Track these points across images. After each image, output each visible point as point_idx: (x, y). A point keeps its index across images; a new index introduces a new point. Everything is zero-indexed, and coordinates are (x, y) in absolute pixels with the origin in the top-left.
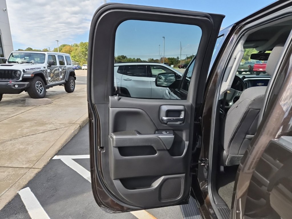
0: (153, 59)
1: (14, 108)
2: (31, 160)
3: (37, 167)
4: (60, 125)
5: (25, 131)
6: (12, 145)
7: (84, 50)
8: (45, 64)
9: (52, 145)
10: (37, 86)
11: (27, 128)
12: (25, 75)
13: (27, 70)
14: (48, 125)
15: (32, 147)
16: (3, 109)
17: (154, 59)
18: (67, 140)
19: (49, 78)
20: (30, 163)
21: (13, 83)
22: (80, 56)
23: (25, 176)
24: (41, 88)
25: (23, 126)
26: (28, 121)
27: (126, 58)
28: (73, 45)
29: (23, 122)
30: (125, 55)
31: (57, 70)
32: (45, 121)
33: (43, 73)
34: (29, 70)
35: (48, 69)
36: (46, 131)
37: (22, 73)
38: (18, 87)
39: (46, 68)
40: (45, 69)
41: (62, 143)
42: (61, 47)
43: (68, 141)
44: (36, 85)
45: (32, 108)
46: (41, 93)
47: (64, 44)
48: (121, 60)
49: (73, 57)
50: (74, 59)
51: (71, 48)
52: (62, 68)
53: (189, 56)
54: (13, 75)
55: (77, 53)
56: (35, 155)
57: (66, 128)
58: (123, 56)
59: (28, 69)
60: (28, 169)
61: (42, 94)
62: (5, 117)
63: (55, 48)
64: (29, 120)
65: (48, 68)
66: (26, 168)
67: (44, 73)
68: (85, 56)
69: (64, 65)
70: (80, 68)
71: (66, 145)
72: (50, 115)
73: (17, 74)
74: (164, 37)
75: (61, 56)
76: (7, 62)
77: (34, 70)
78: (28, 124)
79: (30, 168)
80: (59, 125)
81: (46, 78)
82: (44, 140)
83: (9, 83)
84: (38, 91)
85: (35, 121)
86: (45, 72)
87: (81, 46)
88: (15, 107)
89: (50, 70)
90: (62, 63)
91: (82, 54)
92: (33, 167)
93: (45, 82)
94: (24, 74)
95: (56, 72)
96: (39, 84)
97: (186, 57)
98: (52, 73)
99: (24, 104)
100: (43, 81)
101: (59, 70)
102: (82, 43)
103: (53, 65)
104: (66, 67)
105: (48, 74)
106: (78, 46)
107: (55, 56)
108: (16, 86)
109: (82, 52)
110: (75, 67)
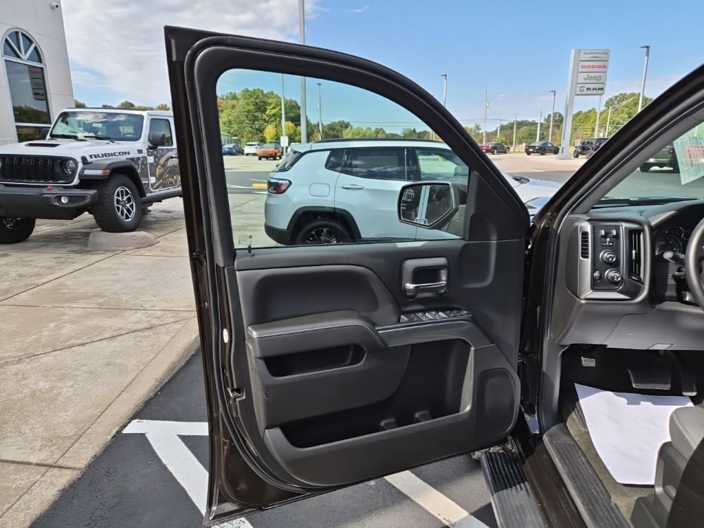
0: (414, 130)
1: (57, 255)
2: (58, 437)
3: (69, 464)
4: (163, 313)
5: (67, 330)
6: (20, 377)
7: (251, 107)
8: (143, 143)
9: (130, 383)
10: (118, 200)
11: (73, 322)
12: (87, 172)
13: (94, 159)
14: (132, 312)
15: (72, 386)
16: (30, 259)
17: (418, 131)
18: (174, 364)
19: (153, 180)
20: (54, 445)
21: (56, 191)
22: (242, 122)
23: (26, 497)
24: (128, 205)
25: (63, 314)
26: (79, 298)
27: (349, 127)
28: (227, 97)
29: (67, 301)
30: (346, 121)
31: (172, 158)
32: (127, 301)
33: (136, 167)
34: (99, 158)
35: (149, 155)
36: (122, 332)
37: (80, 165)
38: (69, 201)
39: (145, 153)
40: (140, 155)
41: (157, 377)
43: (178, 368)
44: (116, 197)
45: (103, 256)
46: (127, 217)
48: (337, 132)
49: (225, 123)
50: (228, 129)
51: (221, 103)
53: (505, 123)
54: (58, 170)
55: (235, 115)
56: (73, 415)
57: (178, 326)
58: (343, 122)
59: (95, 157)
60: (43, 469)
61: (130, 220)
62: (26, 285)
64: (85, 297)
65: (148, 152)
66: (37, 465)
67: (138, 165)
68: (253, 123)
70: (241, 152)
71: (169, 381)
72: (142, 279)
73: (67, 169)
74: (446, 76)
76: (47, 137)
77: (111, 157)
78: (79, 308)
79: (51, 466)
80: (159, 313)
81: (142, 179)
82: (109, 365)
83: (45, 191)
84: (119, 214)
85: (101, 300)
86: (140, 162)
87: (245, 99)
88: (62, 253)
89: (156, 157)
91: (247, 117)
92: (59, 463)
93: (140, 190)
94: (83, 169)
95: (171, 163)
96: (122, 195)
97: (498, 125)
98: (159, 166)
99: (86, 245)
100: (133, 186)
102: (247, 91)
103: (163, 144)
105: (150, 168)
106: (238, 99)
107: (168, 121)
108: (64, 200)
109: (246, 113)
110: (227, 149)
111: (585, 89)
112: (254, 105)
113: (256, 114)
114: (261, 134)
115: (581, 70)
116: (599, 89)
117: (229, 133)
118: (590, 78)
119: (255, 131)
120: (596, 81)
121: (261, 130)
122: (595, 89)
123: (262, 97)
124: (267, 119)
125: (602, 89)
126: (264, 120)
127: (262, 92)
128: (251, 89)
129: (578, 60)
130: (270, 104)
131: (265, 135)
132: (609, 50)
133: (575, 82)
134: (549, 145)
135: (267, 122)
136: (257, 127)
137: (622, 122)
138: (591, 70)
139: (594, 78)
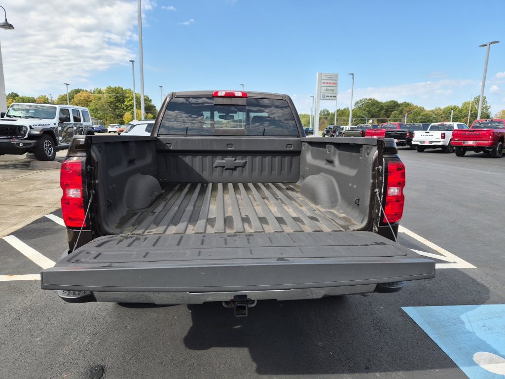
1: (15, 171)
7: (113, 99)
8: (56, 120)
12: (32, 132)
13: (35, 127)
19: (60, 138)
21: (17, 140)
22: (106, 110)
24: (50, 149)
25: (34, 183)
26: (38, 180)
28: (94, 91)
31: (70, 128)
33: (53, 131)
34: (37, 126)
35: (59, 126)
37: (29, 129)
38: (23, 146)
39: (57, 125)
40: (55, 126)
42: (72, 94)
44: (45, 145)
45: (39, 171)
46: (49, 154)
47: (77, 88)
49: (92, 110)
50: (96, 114)
51: (90, 96)
52: (78, 126)
54: (18, 131)
55: (101, 104)
61: (50, 156)
62: (10, 177)
63: (61, 95)
65: (59, 124)
68: (114, 111)
69: (80, 121)
70: (106, 131)
73: (22, 131)
75: (77, 110)
76: (5, 116)
77: (42, 126)
81: (56, 137)
83: (11, 140)
84: (46, 152)
86: (55, 129)
87: (109, 93)
88: (17, 170)
89: (62, 127)
90: (77, 120)
91: (110, 106)
93: (55, 142)
94: (30, 131)
95: (69, 130)
96: (48, 144)
98: (64, 132)
99: (28, 168)
100: (52, 140)
101: (73, 128)
102: (111, 88)
103: (66, 121)
104: (82, 124)
105: (60, 132)
106: (103, 94)
107: (68, 110)
108: (21, 145)
109: (109, 104)
110: (95, 129)
111: (325, 96)
112: (115, 98)
113: (117, 104)
114: (121, 119)
115: (323, 85)
117: (96, 117)
118: (328, 90)
119: (115, 116)
120: (331, 92)
121: (121, 116)
122: (331, 96)
123: (121, 92)
124: (125, 108)
125: (335, 97)
126: (123, 109)
127: (122, 89)
128: (113, 87)
129: (320, 79)
130: (127, 97)
131: (124, 119)
132: (337, 74)
133: (320, 92)
134: (310, 129)
135: (126, 110)
136: (117, 113)
137: (364, 116)
138: (328, 85)
139: (330, 90)
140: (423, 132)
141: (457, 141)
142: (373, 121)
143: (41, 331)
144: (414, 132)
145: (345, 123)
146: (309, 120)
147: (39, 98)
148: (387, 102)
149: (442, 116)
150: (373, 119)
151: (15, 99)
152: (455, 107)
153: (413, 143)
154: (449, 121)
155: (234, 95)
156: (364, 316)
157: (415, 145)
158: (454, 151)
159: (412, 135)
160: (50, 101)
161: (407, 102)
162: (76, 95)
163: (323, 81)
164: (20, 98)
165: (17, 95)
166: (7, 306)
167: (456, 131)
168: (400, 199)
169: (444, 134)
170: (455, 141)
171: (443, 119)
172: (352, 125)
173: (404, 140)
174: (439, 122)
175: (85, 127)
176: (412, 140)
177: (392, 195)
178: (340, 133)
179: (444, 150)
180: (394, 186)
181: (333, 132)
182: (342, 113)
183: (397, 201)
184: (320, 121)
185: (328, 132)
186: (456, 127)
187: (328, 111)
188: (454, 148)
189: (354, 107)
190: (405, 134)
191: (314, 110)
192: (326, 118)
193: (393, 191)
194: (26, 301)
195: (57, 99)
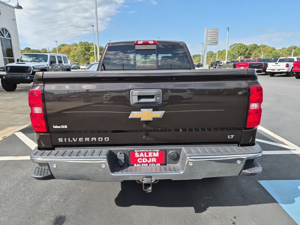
7: (83, 49)
8: (48, 63)
12: (34, 70)
13: (36, 67)
21: (26, 75)
22: (79, 56)
28: (73, 45)
31: (56, 67)
37: (32, 69)
38: (30, 78)
39: (49, 66)
40: (47, 66)
42: (60, 47)
47: (63, 44)
49: (72, 56)
50: (74, 58)
51: (70, 48)
52: (61, 66)
54: (26, 70)
55: (77, 53)
63: (54, 48)
68: (84, 56)
69: (62, 63)
70: (79, 68)
73: (28, 69)
75: (60, 56)
76: (19, 61)
77: (40, 66)
83: (23, 75)
86: (47, 68)
87: (81, 46)
89: (52, 67)
90: (60, 62)
91: (81, 54)
94: (33, 70)
101: (58, 67)
102: (81, 42)
103: (54, 63)
104: (63, 65)
105: (50, 70)
106: (78, 46)
107: (55, 56)
108: (28, 78)
109: (81, 52)
110: (73, 67)
111: (211, 43)
112: (84, 48)
113: (85, 52)
114: (88, 61)
115: (209, 36)
116: (216, 43)
117: (74, 60)
118: (212, 39)
119: (85, 59)
120: (214, 40)
121: (88, 59)
122: (214, 43)
123: (88, 45)
124: (90, 54)
125: (217, 43)
126: (89, 55)
127: (88, 43)
128: (83, 42)
129: (207, 32)
130: (91, 48)
131: (90, 61)
132: (218, 28)
133: (207, 40)
136: (86, 58)
137: (235, 55)
138: (212, 36)
139: (214, 39)
140: (274, 64)
141: (296, 69)
142: (241, 58)
143: (30, 192)
144: (268, 64)
145: (223, 59)
146: (200, 58)
147: (42, 50)
148: (250, 45)
149: (286, 53)
150: (241, 56)
151: (29, 51)
152: (295, 47)
153: (267, 71)
154: (291, 56)
155: (149, 43)
156: (232, 186)
157: (268, 72)
158: (294, 75)
159: (266, 66)
160: (48, 52)
161: (263, 44)
162: (62, 48)
163: (209, 33)
164: (31, 51)
165: (30, 49)
166: (13, 176)
167: (296, 62)
168: (259, 111)
169: (288, 64)
170: (295, 69)
171: (287, 55)
172: (228, 60)
173: (261, 69)
174: (285, 57)
175: (65, 67)
176: (266, 69)
177: (253, 109)
178: (220, 66)
179: (288, 74)
180: (255, 102)
181: (216, 65)
182: (221, 53)
183: (256, 113)
184: (207, 59)
185: (212, 65)
186: (296, 60)
187: (212, 52)
188: (295, 73)
189: (229, 49)
190: (262, 65)
191: (203, 52)
192: (211, 57)
193: (254, 106)
194: (23, 173)
195: (52, 50)
